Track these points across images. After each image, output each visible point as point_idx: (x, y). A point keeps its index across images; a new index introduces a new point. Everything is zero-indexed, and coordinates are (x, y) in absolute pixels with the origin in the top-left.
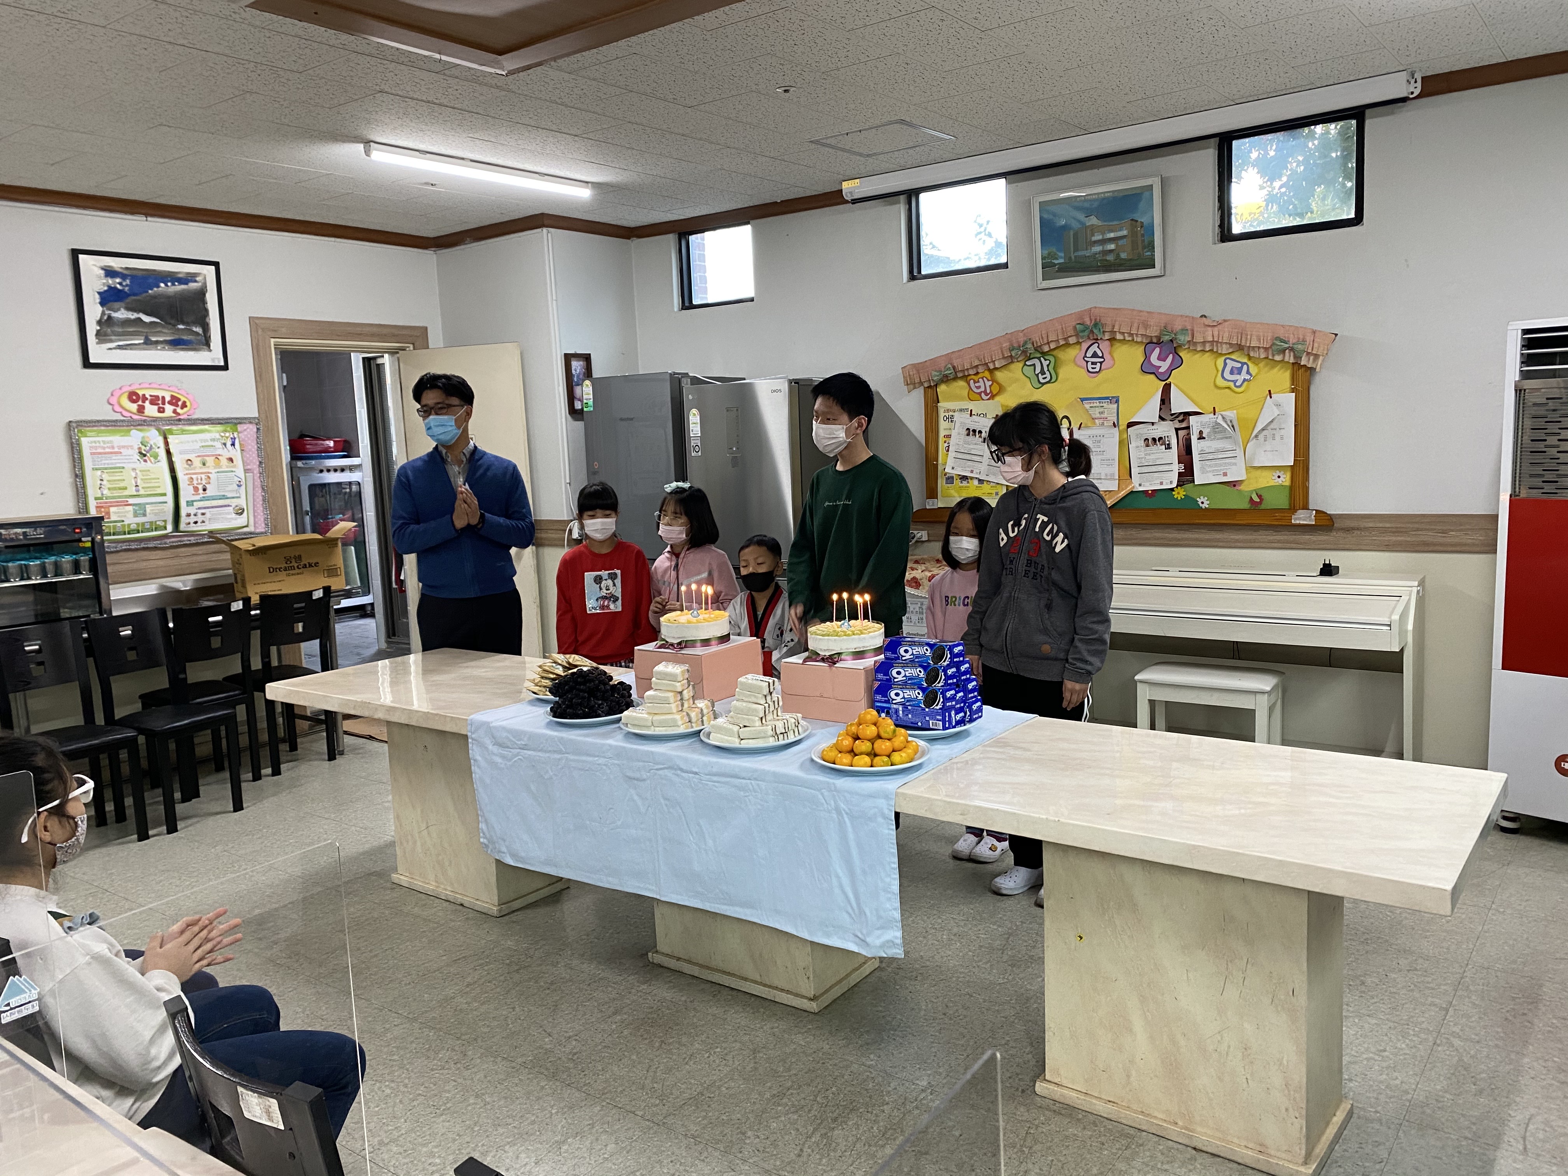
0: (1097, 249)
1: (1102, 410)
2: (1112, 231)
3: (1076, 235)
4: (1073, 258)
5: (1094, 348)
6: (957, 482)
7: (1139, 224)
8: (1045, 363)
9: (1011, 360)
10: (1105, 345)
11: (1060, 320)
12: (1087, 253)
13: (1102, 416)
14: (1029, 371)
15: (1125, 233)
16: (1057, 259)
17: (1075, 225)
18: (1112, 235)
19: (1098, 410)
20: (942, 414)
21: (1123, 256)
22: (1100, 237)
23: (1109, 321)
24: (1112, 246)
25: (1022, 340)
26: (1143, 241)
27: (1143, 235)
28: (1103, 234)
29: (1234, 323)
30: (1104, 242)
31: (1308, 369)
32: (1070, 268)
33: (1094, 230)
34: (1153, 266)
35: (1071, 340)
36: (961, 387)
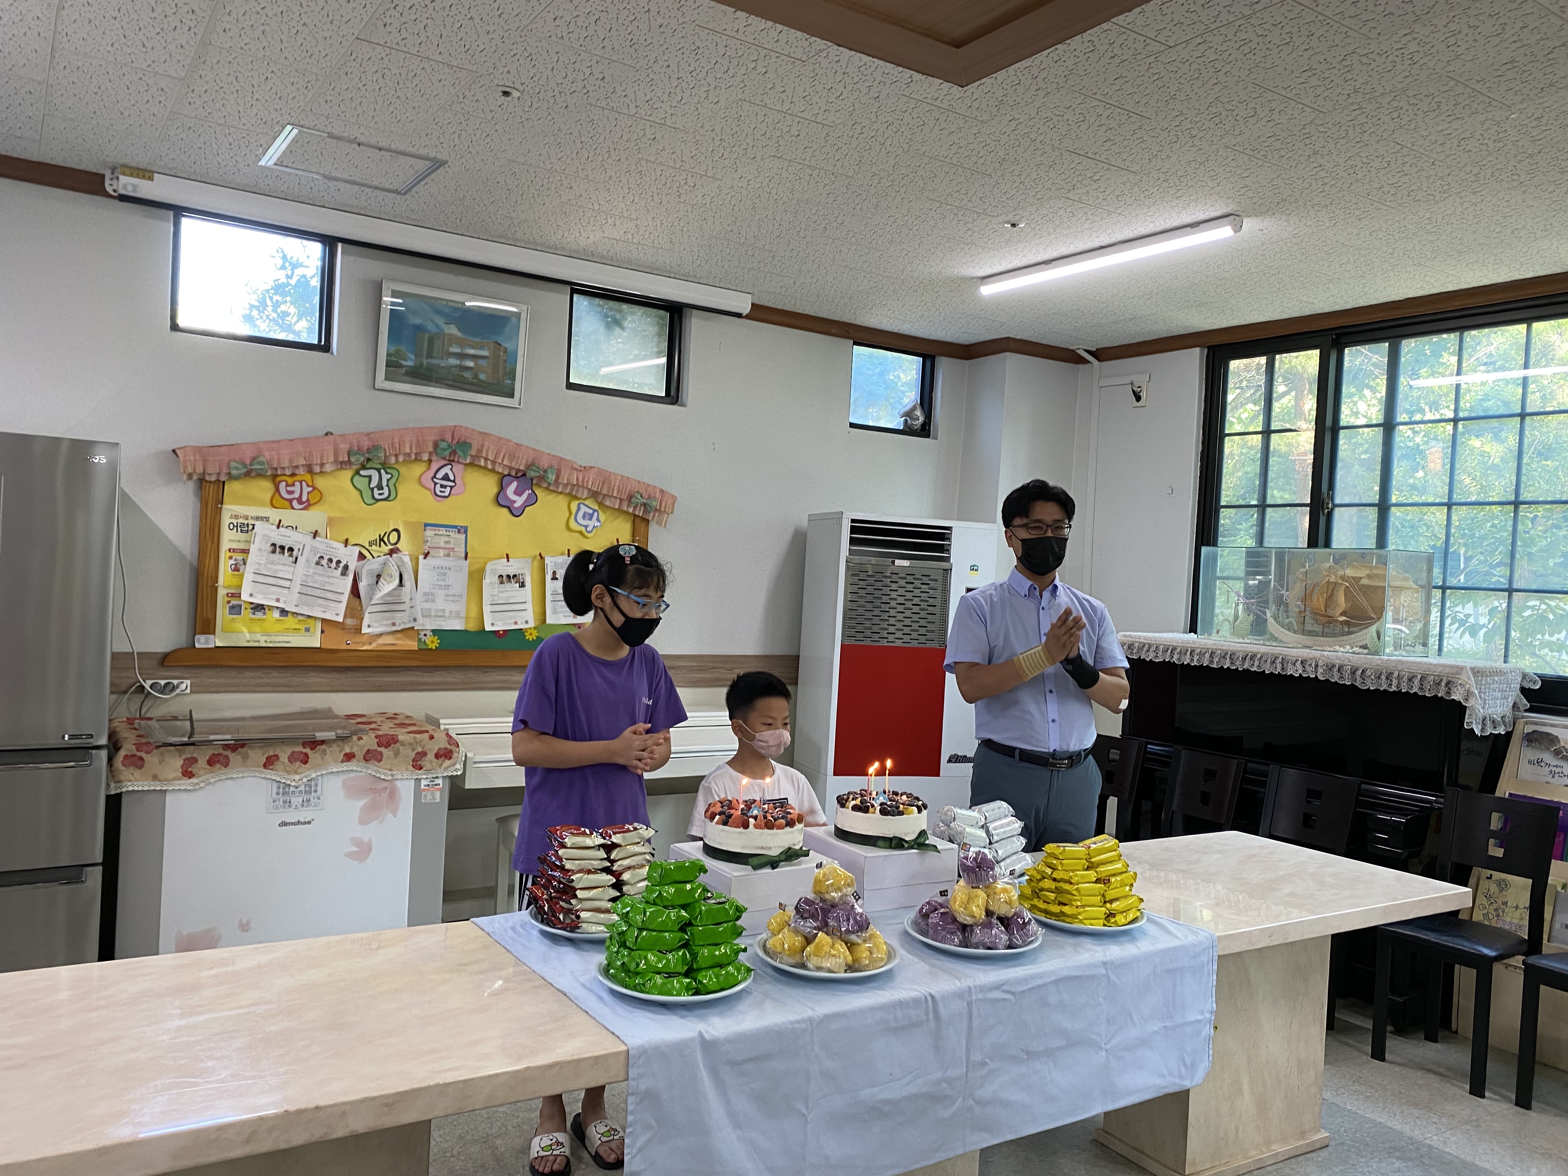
0: (453, 361)
1: (447, 539)
2: (473, 347)
3: (431, 341)
4: (425, 364)
5: (446, 470)
6: (246, 613)
7: (502, 349)
8: (385, 477)
9: (342, 465)
10: (457, 468)
11: (420, 432)
12: (443, 364)
13: (448, 546)
14: (360, 482)
15: (485, 353)
16: (406, 360)
17: (431, 327)
18: (472, 352)
19: (443, 539)
20: (226, 520)
21: (482, 377)
22: (458, 350)
23: (475, 445)
24: (471, 364)
25: (366, 444)
26: (505, 367)
27: (505, 361)
28: (462, 347)
29: (601, 472)
30: (462, 356)
31: (647, 521)
32: (420, 375)
33: (453, 340)
34: (512, 396)
35: (425, 457)
36: (263, 488)
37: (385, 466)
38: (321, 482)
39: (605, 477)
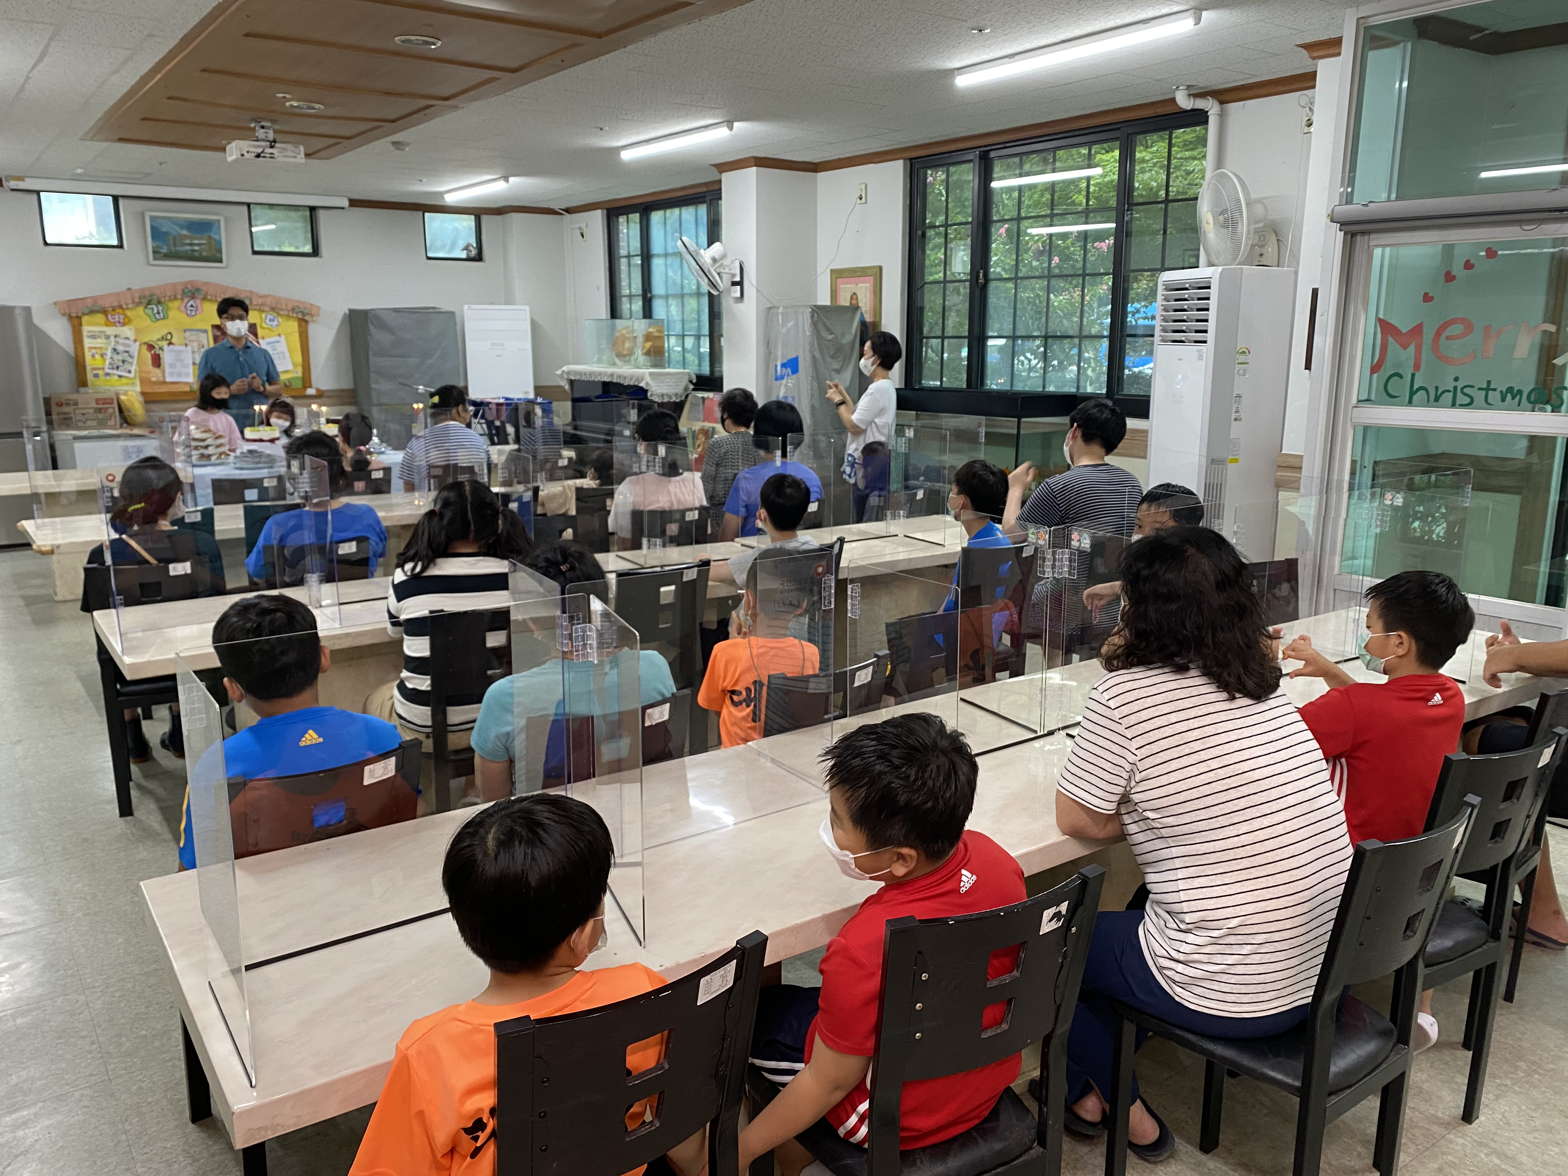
0: (188, 248)
1: (198, 336)
2: (197, 240)
3: (174, 238)
4: (174, 250)
5: (191, 302)
6: (102, 377)
7: (213, 239)
8: (160, 308)
9: (138, 304)
10: (198, 301)
11: (174, 285)
12: (181, 249)
13: (199, 340)
14: (149, 311)
15: (204, 242)
16: (162, 249)
17: (173, 232)
18: (196, 242)
20: (85, 334)
21: (204, 254)
22: (189, 242)
23: (204, 288)
24: (197, 248)
25: (147, 293)
26: (215, 248)
27: (215, 245)
28: (191, 240)
29: (274, 297)
30: (192, 245)
31: (306, 322)
32: (169, 256)
33: (186, 237)
34: (221, 261)
35: (179, 296)
36: (100, 318)
37: (159, 302)
38: (128, 313)
39: (278, 300)
